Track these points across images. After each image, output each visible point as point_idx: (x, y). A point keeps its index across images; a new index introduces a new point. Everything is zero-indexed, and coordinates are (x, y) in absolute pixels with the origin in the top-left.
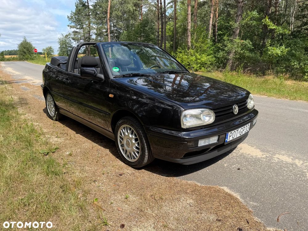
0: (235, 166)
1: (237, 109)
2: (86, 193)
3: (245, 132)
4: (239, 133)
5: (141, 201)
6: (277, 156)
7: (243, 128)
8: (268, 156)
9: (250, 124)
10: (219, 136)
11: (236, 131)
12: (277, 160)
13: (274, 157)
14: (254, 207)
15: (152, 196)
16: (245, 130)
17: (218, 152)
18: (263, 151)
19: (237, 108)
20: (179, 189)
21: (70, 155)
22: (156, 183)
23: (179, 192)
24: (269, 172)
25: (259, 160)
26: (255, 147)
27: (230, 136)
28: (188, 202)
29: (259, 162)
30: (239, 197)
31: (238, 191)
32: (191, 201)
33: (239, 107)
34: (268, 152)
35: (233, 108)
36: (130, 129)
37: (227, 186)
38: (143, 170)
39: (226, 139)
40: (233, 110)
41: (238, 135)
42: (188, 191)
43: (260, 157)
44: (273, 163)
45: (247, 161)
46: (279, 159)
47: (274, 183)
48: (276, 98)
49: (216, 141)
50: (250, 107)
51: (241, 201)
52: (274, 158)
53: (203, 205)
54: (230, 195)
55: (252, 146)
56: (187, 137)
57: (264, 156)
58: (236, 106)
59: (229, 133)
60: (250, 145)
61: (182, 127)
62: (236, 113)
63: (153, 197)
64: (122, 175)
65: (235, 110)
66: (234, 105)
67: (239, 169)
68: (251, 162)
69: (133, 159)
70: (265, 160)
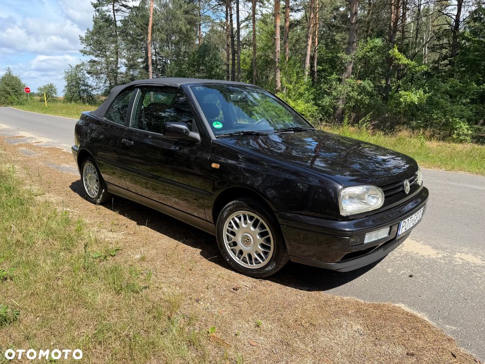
0: (403, 271)
2: (190, 320)
3: (418, 220)
4: (412, 222)
5: (282, 329)
6: (458, 255)
7: (416, 213)
8: (445, 255)
9: (423, 208)
10: (391, 227)
11: (409, 218)
12: (460, 262)
13: (455, 256)
14: (453, 332)
15: (296, 321)
16: (418, 218)
17: (384, 250)
18: (435, 247)
19: (409, 184)
20: (333, 308)
21: (143, 259)
23: (336, 314)
24: (455, 279)
25: (434, 261)
26: (422, 242)
27: (403, 227)
28: (354, 329)
29: (437, 265)
30: (426, 319)
31: (422, 310)
32: (359, 327)
33: (410, 182)
34: (444, 249)
35: (404, 184)
36: (251, 218)
37: (403, 302)
38: (267, 281)
39: (398, 231)
40: (404, 187)
41: (411, 225)
42: (350, 312)
43: (434, 257)
44: (456, 265)
45: (418, 263)
46: (462, 259)
47: (469, 296)
48: (426, 168)
49: (386, 235)
50: (420, 183)
51: (432, 324)
52: (455, 258)
53: (378, 332)
54: (412, 316)
55: (417, 241)
56: (348, 230)
57: (440, 256)
58: (407, 182)
59: (402, 222)
60: (413, 240)
61: (341, 213)
62: (408, 192)
63: (299, 323)
64: (238, 290)
65: (407, 187)
66: (405, 179)
67: (411, 276)
68: (425, 265)
69: (254, 264)
70: (443, 261)
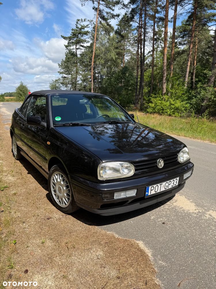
0: (161, 219)
1: (162, 163)
3: (172, 186)
4: (163, 187)
6: (211, 212)
7: (168, 182)
8: (201, 211)
9: (178, 178)
10: (137, 189)
11: (158, 185)
12: (208, 216)
14: (161, 267)
15: (66, 243)
16: (172, 184)
17: (140, 204)
18: (197, 205)
20: (95, 239)
21: (15, 194)
22: (76, 231)
23: (93, 242)
24: (194, 229)
25: (189, 214)
26: (191, 200)
27: (151, 190)
28: (97, 254)
29: (189, 217)
30: (150, 255)
31: (152, 247)
32: (101, 253)
33: (164, 161)
34: (203, 207)
35: (157, 162)
36: (62, 176)
37: (143, 241)
38: (70, 216)
39: (147, 193)
40: (157, 164)
41: (163, 189)
42: (102, 243)
43: (191, 211)
44: (202, 219)
45: (176, 215)
46: (211, 216)
47: (193, 242)
50: (182, 161)
51: (151, 259)
52: (206, 214)
53: (110, 258)
54: (141, 251)
55: (189, 199)
57: (197, 211)
58: (161, 161)
59: (150, 187)
61: (99, 178)
62: (161, 167)
63: (67, 245)
64: (49, 219)
65: (160, 164)
66: (158, 159)
67: (163, 223)
68: (180, 217)
69: (64, 205)
70: (195, 215)
